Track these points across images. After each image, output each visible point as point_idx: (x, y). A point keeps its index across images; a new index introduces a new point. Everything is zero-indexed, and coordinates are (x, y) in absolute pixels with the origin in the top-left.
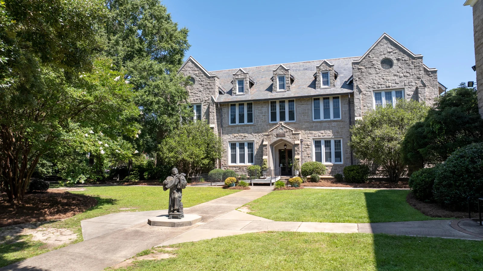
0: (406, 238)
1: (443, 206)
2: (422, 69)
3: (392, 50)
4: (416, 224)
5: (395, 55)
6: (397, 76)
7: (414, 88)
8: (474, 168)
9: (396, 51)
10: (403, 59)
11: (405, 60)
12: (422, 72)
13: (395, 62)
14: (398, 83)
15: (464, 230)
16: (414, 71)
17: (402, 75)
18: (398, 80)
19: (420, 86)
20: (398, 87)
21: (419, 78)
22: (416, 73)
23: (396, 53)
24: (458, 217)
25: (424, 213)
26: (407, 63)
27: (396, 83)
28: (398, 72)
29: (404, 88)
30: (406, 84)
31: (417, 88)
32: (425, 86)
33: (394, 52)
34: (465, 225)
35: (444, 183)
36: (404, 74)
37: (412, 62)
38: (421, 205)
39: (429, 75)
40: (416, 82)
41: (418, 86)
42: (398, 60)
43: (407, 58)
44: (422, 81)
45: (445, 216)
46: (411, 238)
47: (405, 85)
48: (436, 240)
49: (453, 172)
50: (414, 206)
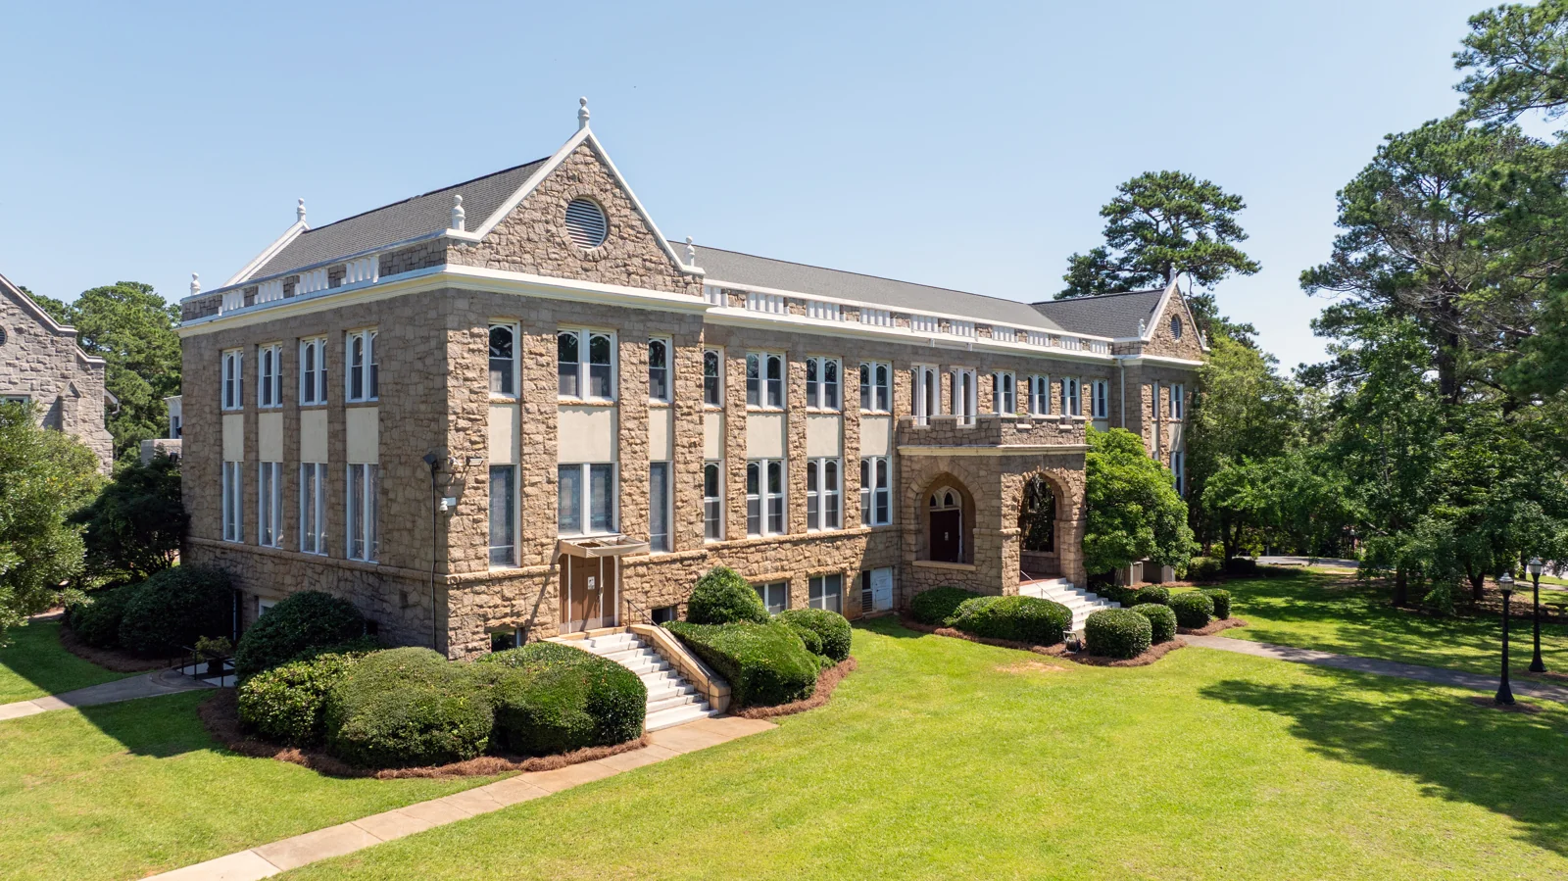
0: (112, 704)
1: (134, 654)
2: (72, 358)
3: (4, 307)
4: (112, 686)
5: (13, 319)
6: (14, 366)
7: (53, 398)
8: (177, 604)
9: (16, 311)
10: (32, 332)
11: (36, 335)
12: (74, 364)
13: (11, 334)
14: (16, 383)
15: (168, 685)
16: (56, 361)
17: (26, 366)
18: (15, 376)
19: (68, 396)
20: (14, 390)
21: (64, 377)
22: (59, 365)
23: (13, 315)
24: (157, 668)
25: (110, 668)
26: (39, 342)
27: (10, 382)
28: (17, 359)
29: (29, 396)
30: (35, 387)
31: (59, 399)
32: (77, 395)
33: (10, 311)
34: (168, 677)
35: (139, 625)
36: (33, 365)
37: (52, 341)
38: (100, 655)
39: (86, 370)
40: (59, 384)
41: (63, 394)
42: (19, 331)
43: (40, 330)
44: (72, 385)
45: (141, 670)
46: (117, 703)
47: (32, 390)
48: (144, 700)
49: (152, 611)
50: (87, 658)
